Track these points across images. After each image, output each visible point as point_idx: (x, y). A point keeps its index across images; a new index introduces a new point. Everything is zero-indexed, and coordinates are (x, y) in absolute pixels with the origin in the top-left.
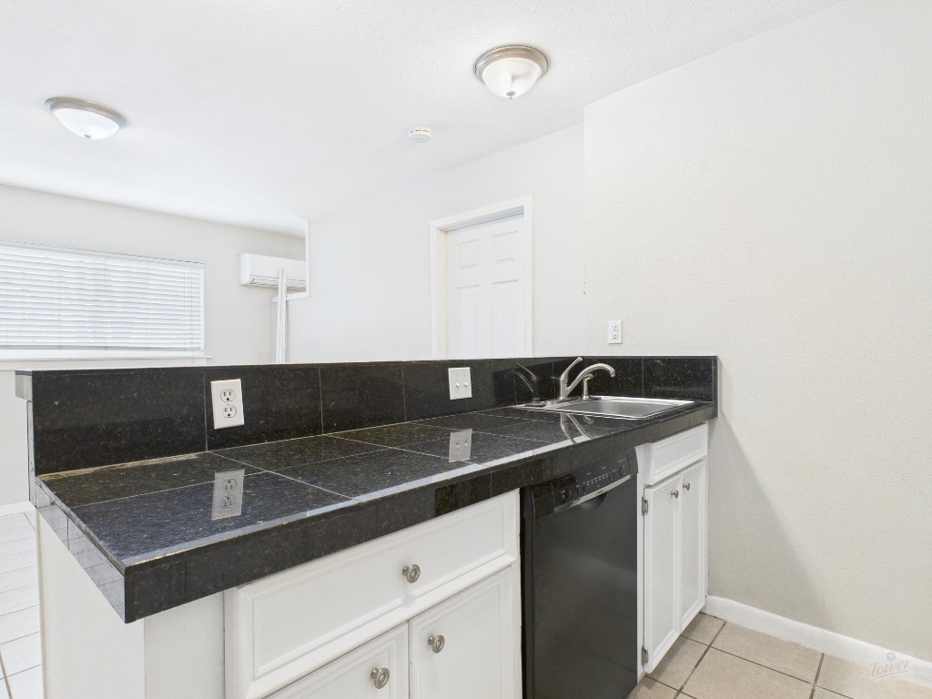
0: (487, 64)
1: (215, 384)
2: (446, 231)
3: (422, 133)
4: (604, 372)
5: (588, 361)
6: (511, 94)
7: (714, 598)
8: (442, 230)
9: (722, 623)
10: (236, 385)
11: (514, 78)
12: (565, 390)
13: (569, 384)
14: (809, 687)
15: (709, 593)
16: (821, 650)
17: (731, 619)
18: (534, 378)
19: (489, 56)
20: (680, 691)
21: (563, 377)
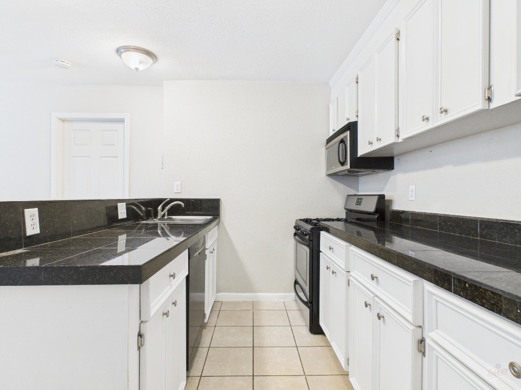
0: (125, 51)
1: (26, 211)
2: (63, 121)
3: (65, 64)
4: (179, 205)
5: (172, 200)
6: (137, 69)
7: (218, 294)
8: (60, 119)
9: (220, 303)
10: (35, 211)
11: (140, 62)
12: (160, 214)
13: (162, 211)
14: (252, 311)
15: (217, 292)
16: (252, 300)
17: (224, 300)
18: (143, 208)
19: (127, 49)
20: (215, 326)
21: (160, 208)
